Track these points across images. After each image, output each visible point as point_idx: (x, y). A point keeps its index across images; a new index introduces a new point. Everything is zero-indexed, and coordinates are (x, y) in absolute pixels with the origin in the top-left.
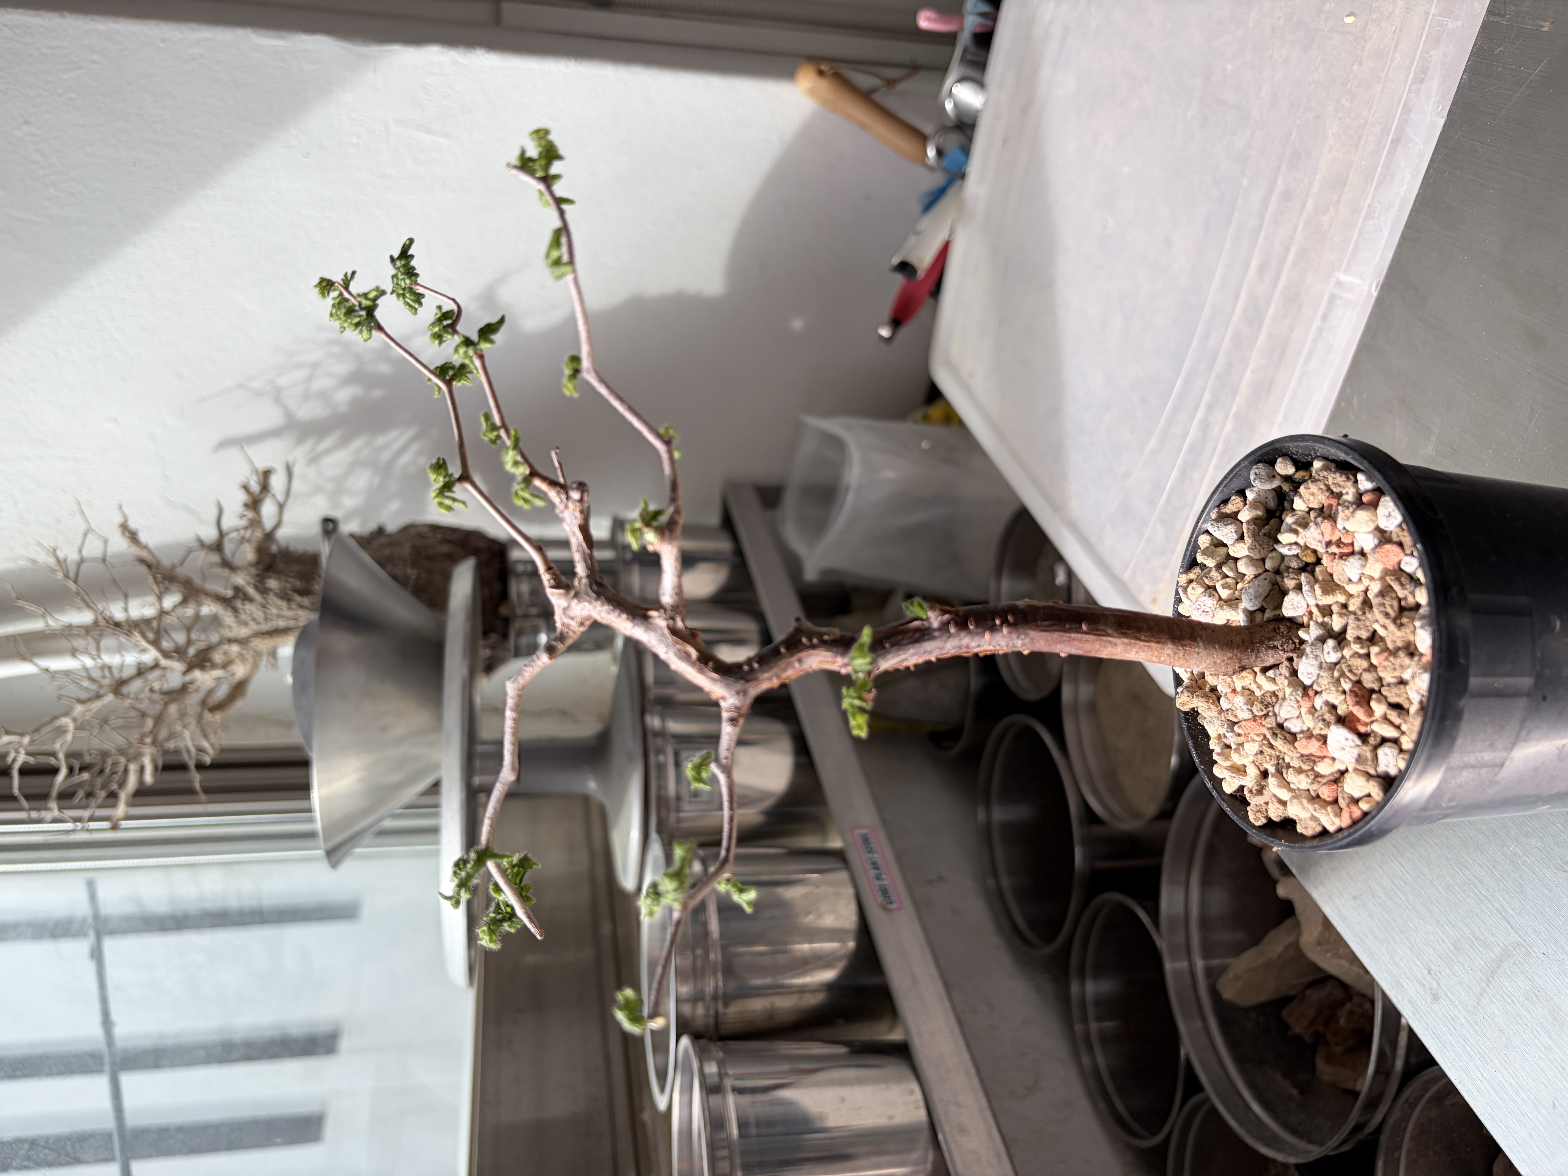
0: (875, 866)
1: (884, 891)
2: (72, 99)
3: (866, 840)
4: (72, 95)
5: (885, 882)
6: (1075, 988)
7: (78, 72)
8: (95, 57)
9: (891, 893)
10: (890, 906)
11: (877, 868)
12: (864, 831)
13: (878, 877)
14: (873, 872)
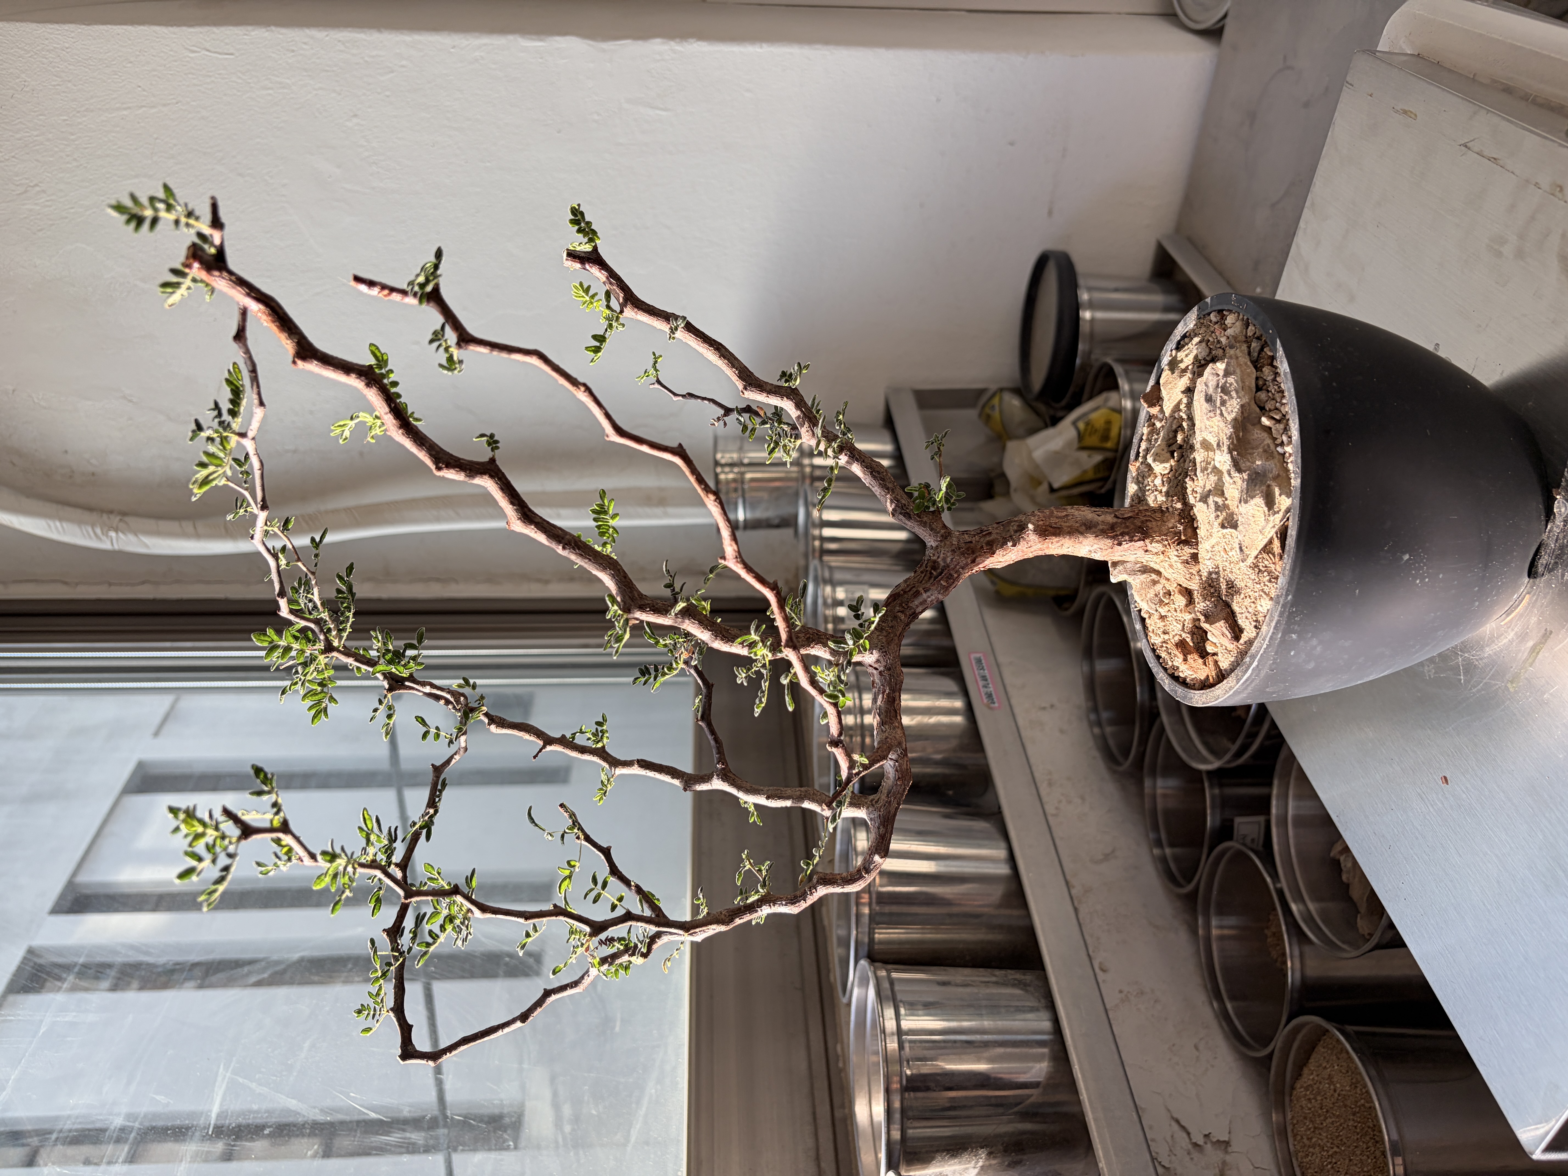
0: (984, 678)
1: (990, 696)
2: (388, 96)
3: (979, 661)
4: (388, 93)
5: (991, 689)
6: (1148, 783)
7: (392, 75)
8: (404, 63)
9: (994, 696)
10: (992, 705)
11: (986, 680)
12: (978, 655)
13: (985, 686)
14: (981, 683)
